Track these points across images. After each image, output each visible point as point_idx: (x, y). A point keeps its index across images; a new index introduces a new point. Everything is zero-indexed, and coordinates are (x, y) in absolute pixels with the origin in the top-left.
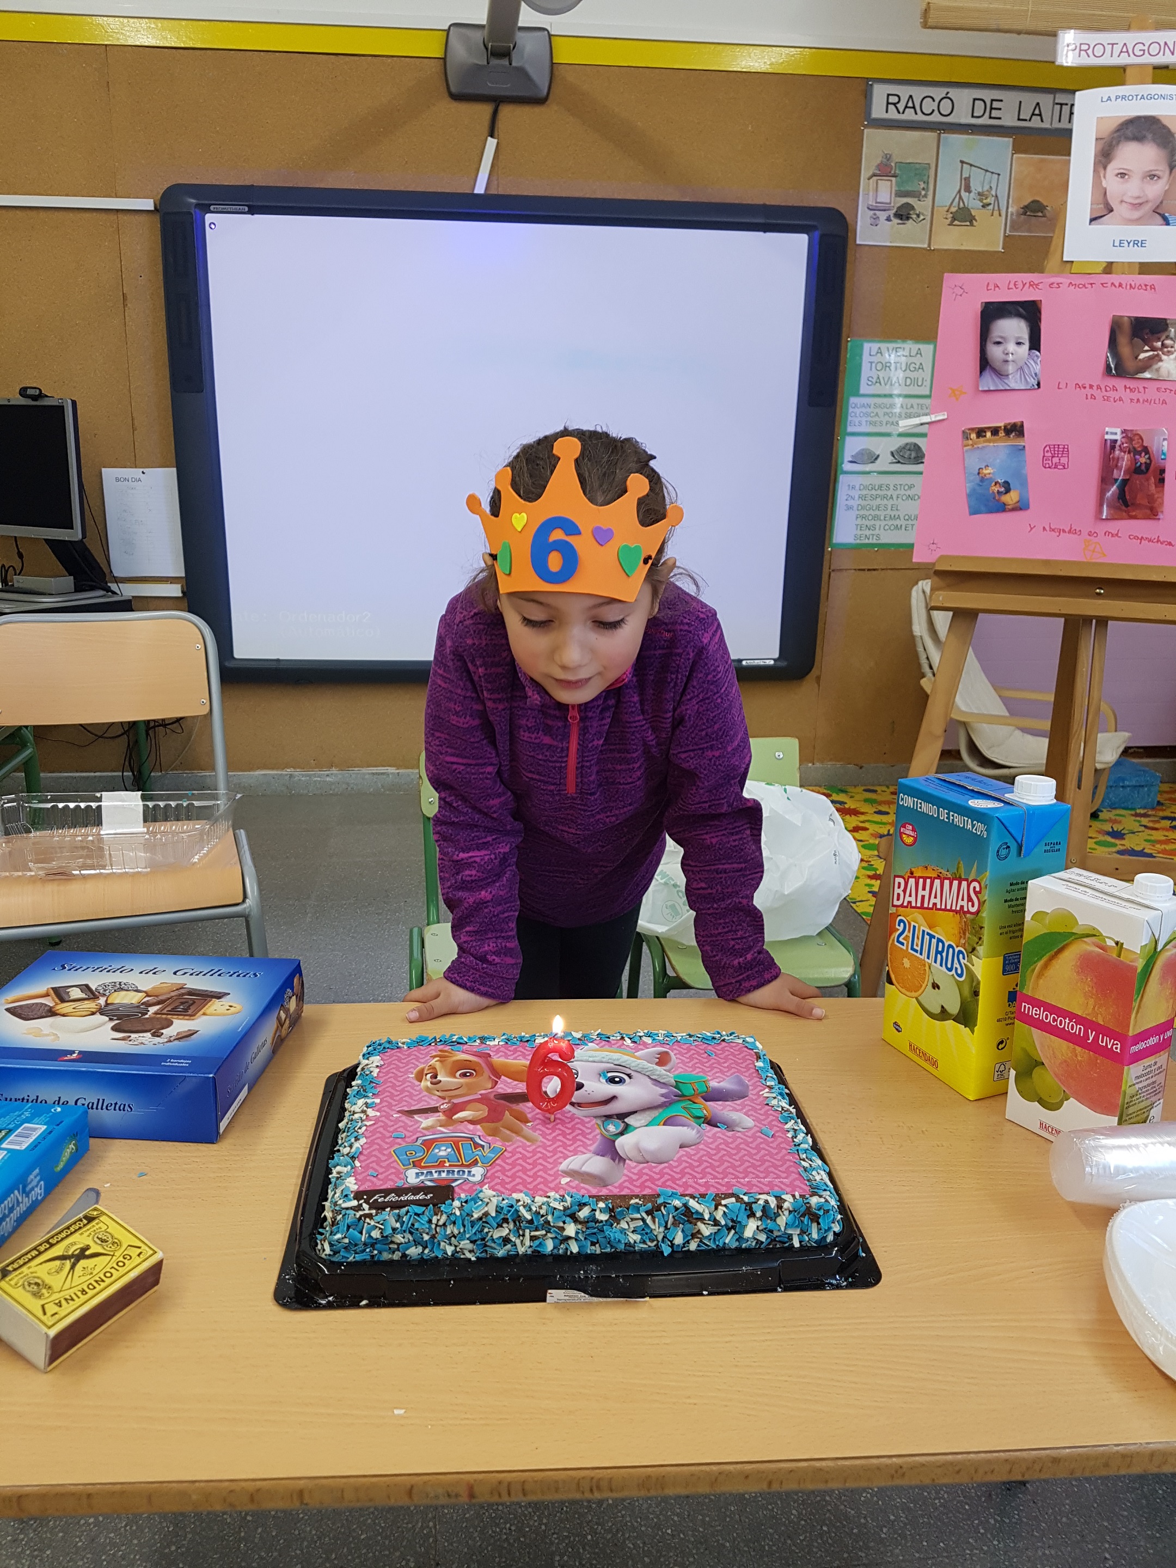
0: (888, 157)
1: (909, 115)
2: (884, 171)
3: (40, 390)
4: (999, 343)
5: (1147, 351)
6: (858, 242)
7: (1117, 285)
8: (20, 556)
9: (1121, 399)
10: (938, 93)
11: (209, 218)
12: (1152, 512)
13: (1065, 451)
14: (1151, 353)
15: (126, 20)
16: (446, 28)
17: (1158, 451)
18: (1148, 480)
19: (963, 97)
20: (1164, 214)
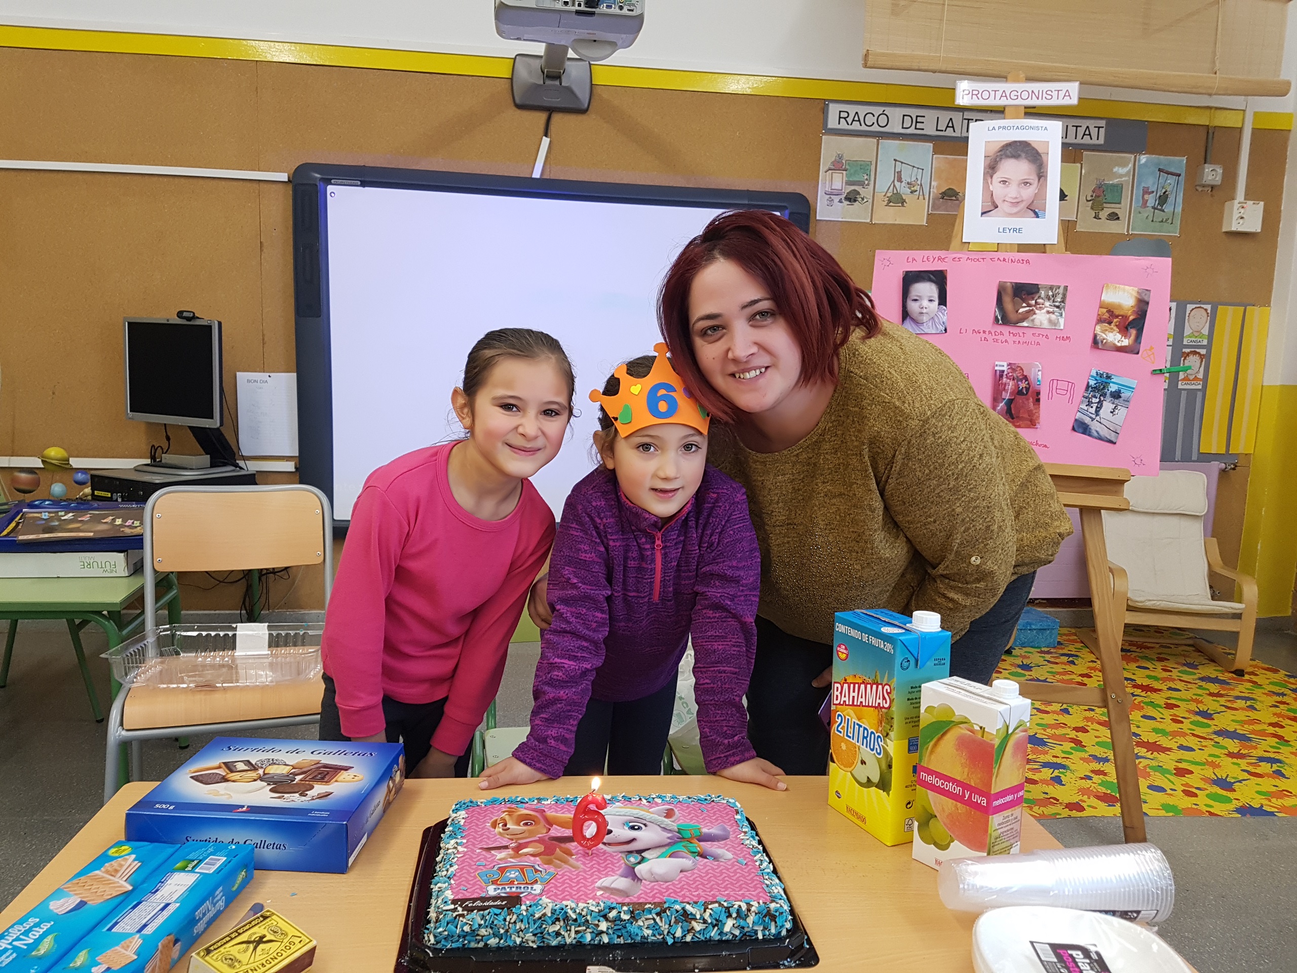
0: (840, 157)
1: (856, 126)
2: (838, 166)
3: (194, 313)
4: (916, 300)
5: (1025, 307)
6: (818, 218)
7: (1002, 259)
8: (168, 438)
9: (1006, 341)
10: (878, 110)
11: (330, 188)
12: (1032, 423)
14: (1028, 308)
15: (272, 44)
16: (514, 57)
17: (1034, 378)
18: (1028, 399)
19: (896, 114)
20: (1035, 210)
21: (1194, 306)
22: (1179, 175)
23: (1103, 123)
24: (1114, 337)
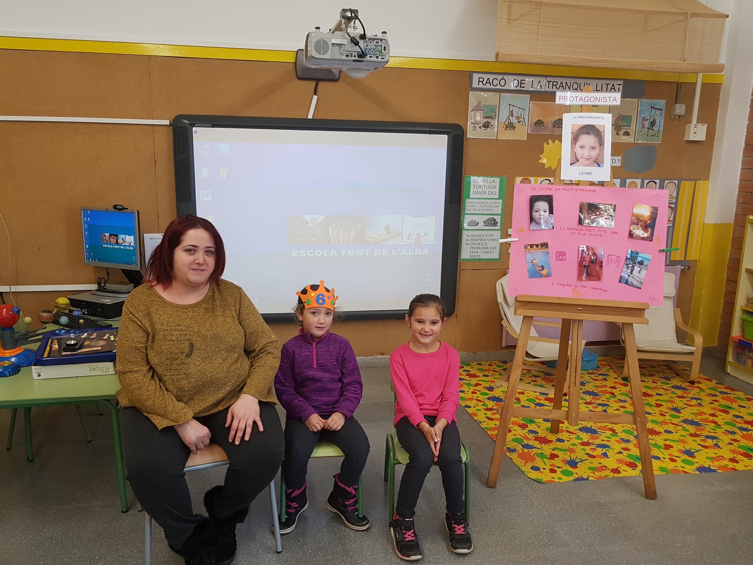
0: (479, 103)
1: (488, 86)
2: (478, 108)
3: (123, 206)
4: (537, 211)
5: (594, 216)
6: (468, 137)
7: (581, 190)
8: (108, 274)
9: (585, 234)
10: (500, 77)
11: (194, 129)
12: (599, 278)
13: (564, 254)
14: (595, 216)
15: (158, 46)
16: (296, 50)
17: (599, 255)
18: (596, 266)
19: (510, 79)
20: (598, 162)
21: (669, 181)
22: (662, 110)
23: (621, 82)
24: (639, 232)
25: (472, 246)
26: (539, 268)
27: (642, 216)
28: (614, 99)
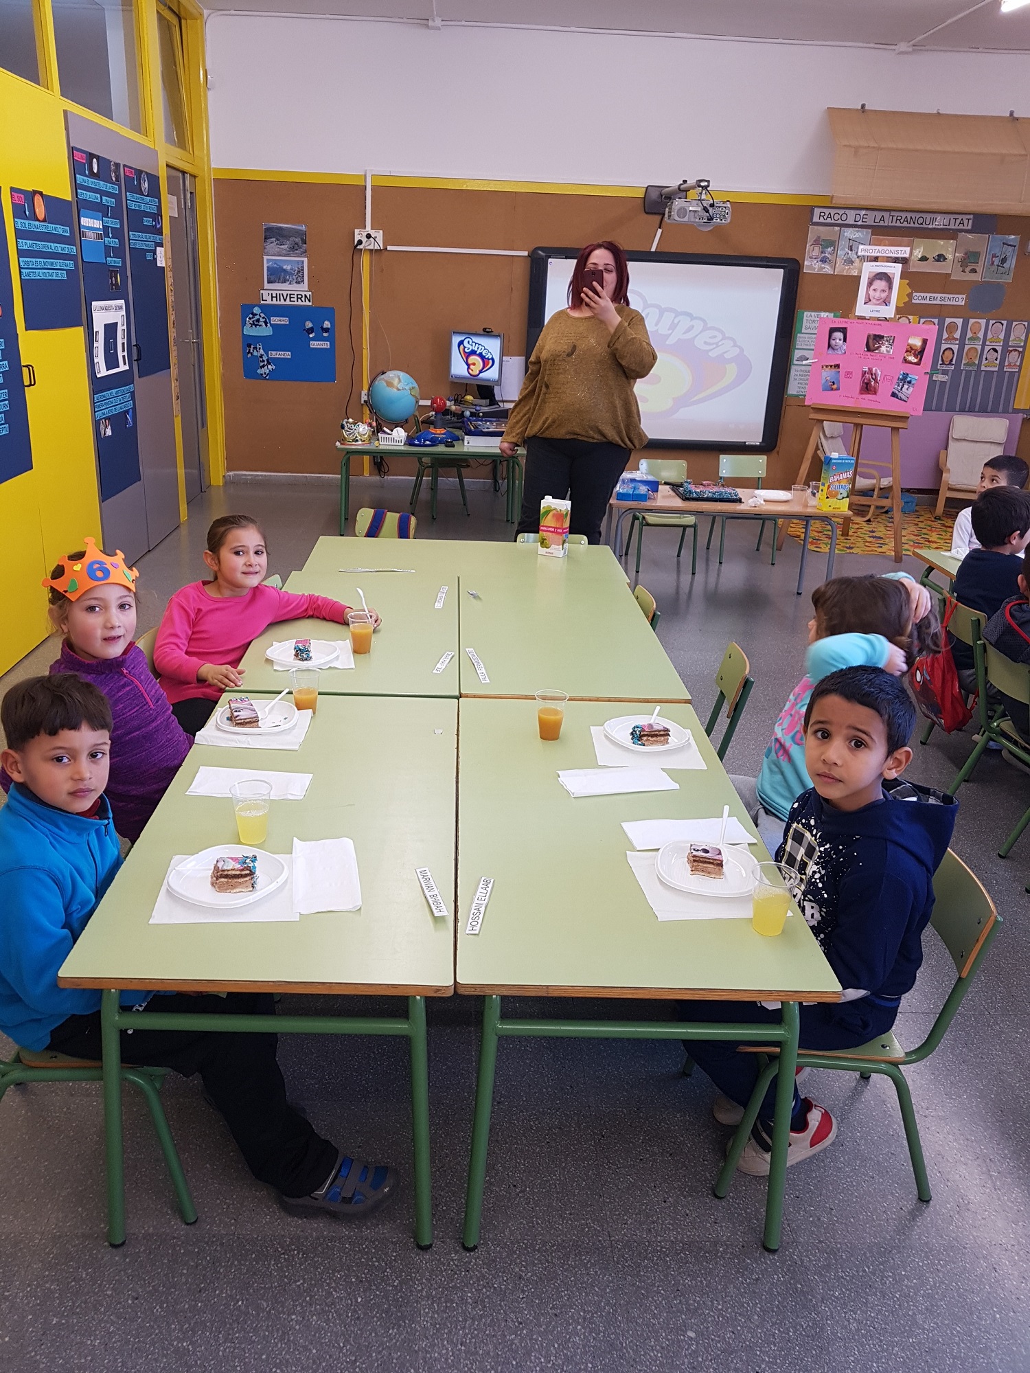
0: (819, 237)
1: (829, 220)
4: (834, 340)
5: (877, 344)
7: (870, 324)
8: (466, 390)
10: (841, 212)
11: (550, 260)
12: (874, 393)
13: (851, 373)
16: (647, 187)
19: (851, 213)
20: (886, 302)
21: (1017, 323)
22: (1015, 246)
23: (971, 217)
24: (912, 359)
25: (800, 381)
26: (830, 384)
27: (915, 346)
28: (905, 253)
